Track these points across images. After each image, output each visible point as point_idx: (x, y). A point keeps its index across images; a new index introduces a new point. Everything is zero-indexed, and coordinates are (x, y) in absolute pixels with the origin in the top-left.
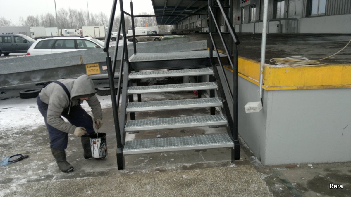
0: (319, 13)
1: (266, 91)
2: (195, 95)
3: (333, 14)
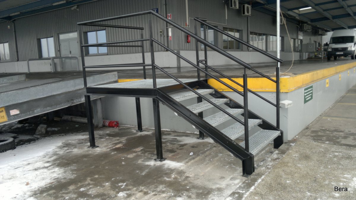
0: (99, 53)
1: (287, 92)
2: (115, 127)
3: (116, 53)
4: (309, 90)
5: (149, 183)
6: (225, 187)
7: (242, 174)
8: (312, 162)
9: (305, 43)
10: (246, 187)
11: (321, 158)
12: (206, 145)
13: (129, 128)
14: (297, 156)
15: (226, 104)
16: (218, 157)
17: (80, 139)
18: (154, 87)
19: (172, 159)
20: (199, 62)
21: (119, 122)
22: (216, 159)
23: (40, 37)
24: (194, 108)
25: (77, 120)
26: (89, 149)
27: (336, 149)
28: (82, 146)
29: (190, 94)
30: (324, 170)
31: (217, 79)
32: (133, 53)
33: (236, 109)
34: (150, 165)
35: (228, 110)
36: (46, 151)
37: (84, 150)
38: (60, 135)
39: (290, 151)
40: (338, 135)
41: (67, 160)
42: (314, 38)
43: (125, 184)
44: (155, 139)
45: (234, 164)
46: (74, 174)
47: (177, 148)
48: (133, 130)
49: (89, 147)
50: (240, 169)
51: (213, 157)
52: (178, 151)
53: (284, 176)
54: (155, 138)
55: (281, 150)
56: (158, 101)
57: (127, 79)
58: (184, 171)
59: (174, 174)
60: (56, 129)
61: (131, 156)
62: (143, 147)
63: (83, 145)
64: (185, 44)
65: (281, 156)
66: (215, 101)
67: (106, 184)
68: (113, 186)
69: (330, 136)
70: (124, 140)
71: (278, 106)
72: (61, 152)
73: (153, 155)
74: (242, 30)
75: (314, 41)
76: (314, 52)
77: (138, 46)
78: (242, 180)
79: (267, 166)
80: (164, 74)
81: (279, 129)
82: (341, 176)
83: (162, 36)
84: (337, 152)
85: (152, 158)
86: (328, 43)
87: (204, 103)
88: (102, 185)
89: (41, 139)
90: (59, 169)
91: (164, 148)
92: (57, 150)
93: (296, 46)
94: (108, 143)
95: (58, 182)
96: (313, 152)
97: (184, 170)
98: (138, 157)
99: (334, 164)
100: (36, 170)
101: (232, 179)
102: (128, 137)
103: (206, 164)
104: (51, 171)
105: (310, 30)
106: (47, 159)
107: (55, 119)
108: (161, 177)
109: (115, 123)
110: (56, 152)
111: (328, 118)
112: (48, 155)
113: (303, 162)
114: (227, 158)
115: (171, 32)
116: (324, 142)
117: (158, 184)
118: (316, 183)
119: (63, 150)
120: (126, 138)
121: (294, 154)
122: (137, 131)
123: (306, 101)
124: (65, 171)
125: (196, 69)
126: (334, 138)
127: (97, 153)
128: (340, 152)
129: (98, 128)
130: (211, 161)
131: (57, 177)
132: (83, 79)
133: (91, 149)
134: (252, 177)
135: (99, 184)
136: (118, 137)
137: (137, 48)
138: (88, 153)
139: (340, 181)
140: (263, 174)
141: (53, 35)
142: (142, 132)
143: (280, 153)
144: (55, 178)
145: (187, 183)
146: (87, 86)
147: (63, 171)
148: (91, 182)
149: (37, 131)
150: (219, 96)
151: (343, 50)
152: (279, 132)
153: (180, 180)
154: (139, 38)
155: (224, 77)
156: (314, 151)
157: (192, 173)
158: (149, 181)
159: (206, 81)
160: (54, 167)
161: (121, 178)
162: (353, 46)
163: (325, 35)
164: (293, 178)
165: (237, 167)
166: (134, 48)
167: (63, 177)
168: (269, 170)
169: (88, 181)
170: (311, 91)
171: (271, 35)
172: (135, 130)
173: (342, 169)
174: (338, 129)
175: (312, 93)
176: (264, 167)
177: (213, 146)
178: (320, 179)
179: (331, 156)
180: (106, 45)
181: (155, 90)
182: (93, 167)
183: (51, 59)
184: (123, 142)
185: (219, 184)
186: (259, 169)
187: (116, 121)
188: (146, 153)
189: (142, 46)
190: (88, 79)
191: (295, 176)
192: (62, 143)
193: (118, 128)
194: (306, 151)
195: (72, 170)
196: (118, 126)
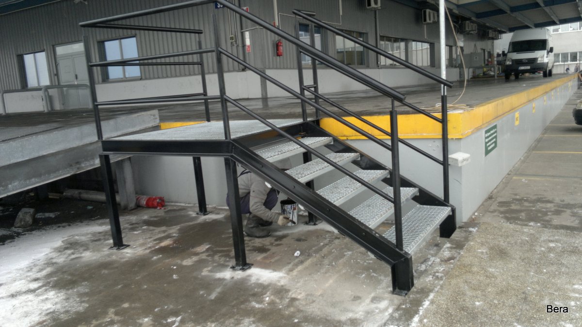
0: (127, 76)
1: (461, 139)
2: (159, 208)
3: (156, 76)
4: (492, 132)
5: (224, 315)
6: (362, 317)
7: (391, 289)
8: (513, 263)
9: (468, 53)
10: (403, 318)
11: (526, 255)
12: (321, 236)
13: (183, 209)
14: (484, 251)
15: (355, 162)
16: (345, 257)
17: (94, 233)
18: (226, 138)
19: (264, 265)
20: (304, 89)
21: (166, 199)
22: (341, 261)
23: (22, 53)
24: (300, 173)
25: (90, 197)
26: (111, 251)
27: (549, 237)
28: (98, 245)
29: (291, 148)
30: (537, 278)
31: (338, 118)
32: (185, 75)
33: (372, 171)
34: (224, 279)
35: (359, 173)
36: (33, 257)
37: (102, 253)
38: (59, 227)
39: (472, 243)
40: (544, 208)
41: (72, 274)
42: (481, 44)
43: (179, 318)
44: (231, 227)
45: (374, 271)
46: (84, 302)
47: (272, 244)
48: (191, 213)
49: (112, 247)
50: (387, 280)
51: (337, 258)
52: (274, 249)
53: (469, 293)
54: (230, 225)
55: (455, 242)
56: (235, 163)
57: (176, 121)
58: (287, 288)
59: (268, 293)
60: (52, 215)
61: (188, 262)
62: (210, 244)
63: (101, 244)
64: (274, 58)
65: (457, 252)
66: (335, 158)
67: (143, 320)
68: (156, 323)
69: (532, 210)
70: (174, 231)
71: (446, 164)
72: (61, 260)
73: (228, 259)
74: (367, 34)
75: (482, 49)
76: (482, 67)
77: (193, 64)
78: (391, 301)
79: (435, 273)
80: (240, 111)
81: (449, 203)
82: (568, 286)
83: (234, 45)
84: (552, 241)
85: (227, 264)
86: (506, 52)
87: (317, 162)
88: (136, 322)
89: (25, 234)
90: (56, 293)
91: (248, 244)
92: (54, 255)
93: (453, 57)
94: (146, 239)
95: (54, 320)
96: (510, 244)
97: (285, 285)
98: (201, 263)
99: (552, 264)
100: (13, 296)
101: (375, 300)
102: (182, 225)
103: (326, 273)
104: (41, 298)
105: (475, 31)
106: (33, 275)
107: (50, 197)
108: (246, 301)
109: (158, 200)
110: (52, 258)
111: (521, 178)
112: (37, 265)
113: (498, 264)
114: (360, 260)
115: (250, 38)
116: (526, 223)
117: (241, 316)
118: (528, 305)
119: (65, 254)
120: (178, 227)
121: (480, 249)
122: (197, 214)
123: (487, 152)
124: (68, 296)
125: (299, 101)
126: (539, 215)
127: (127, 259)
128: (557, 242)
129: (127, 210)
130: (332, 265)
131: (51, 310)
132: (94, 125)
133: (115, 251)
134: (411, 296)
135: (131, 321)
136: (163, 226)
137: (191, 66)
138: (109, 259)
139: (570, 298)
140: (431, 291)
141: (45, 48)
142: (207, 214)
143: (454, 248)
144: (48, 311)
145: (294, 313)
146: (102, 138)
147: (64, 297)
148: (116, 318)
149: (17, 220)
150: (341, 147)
151: (530, 63)
152: (449, 209)
153: (281, 307)
154: (195, 48)
155: (350, 114)
156: (512, 242)
157: (300, 290)
158: (224, 310)
159: (317, 122)
160: (46, 290)
161: (171, 307)
162: (545, 55)
163: (498, 39)
164: (485, 295)
165: (380, 275)
166: (186, 66)
167: (64, 310)
168: (441, 282)
169: (110, 316)
170: (495, 135)
171: (414, 41)
172: (194, 211)
173: (567, 274)
174: (542, 198)
175: (496, 137)
176: (431, 276)
177: (334, 237)
178: (534, 296)
179: (543, 249)
180: (138, 62)
181: (229, 143)
182: (120, 286)
183: (43, 90)
184: (174, 235)
185: (352, 311)
186: (422, 280)
187: (160, 195)
188: (216, 254)
189: (201, 64)
190: (103, 124)
191: (489, 292)
192: (63, 241)
193: (163, 209)
194: (499, 241)
195: (81, 295)
196: (163, 206)
